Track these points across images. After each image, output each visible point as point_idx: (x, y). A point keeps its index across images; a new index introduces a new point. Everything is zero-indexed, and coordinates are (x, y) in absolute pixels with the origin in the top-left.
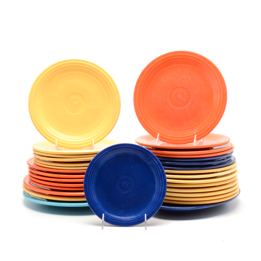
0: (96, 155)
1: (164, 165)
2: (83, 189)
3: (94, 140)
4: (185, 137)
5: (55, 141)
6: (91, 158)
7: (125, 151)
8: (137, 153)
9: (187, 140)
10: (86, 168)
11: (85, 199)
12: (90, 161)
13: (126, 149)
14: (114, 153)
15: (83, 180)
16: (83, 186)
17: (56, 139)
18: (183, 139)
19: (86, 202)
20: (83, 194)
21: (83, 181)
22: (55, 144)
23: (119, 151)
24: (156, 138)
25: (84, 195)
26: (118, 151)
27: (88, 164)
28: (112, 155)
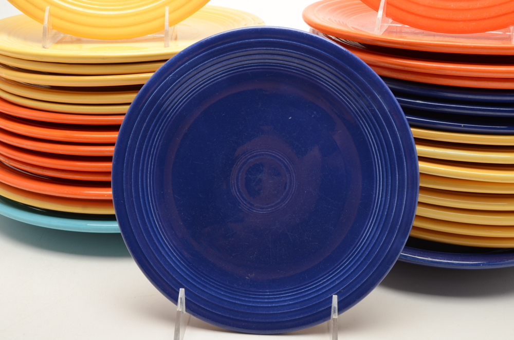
0: (162, 65)
1: (408, 111)
2: (110, 178)
3: (170, 13)
4: (479, 8)
5: (44, 11)
6: (144, 77)
7: (267, 56)
8: (311, 66)
9: (484, 19)
10: (126, 109)
11: (112, 211)
12: (141, 85)
13: (271, 50)
14: (224, 63)
15: (112, 149)
16: (111, 170)
17: (48, 8)
18: (469, 15)
19: (115, 220)
20: (108, 193)
21: (113, 154)
22: (41, 20)
23: (243, 58)
24: (377, 9)
25: (112, 198)
26: (240, 59)
27: (131, 97)
28: (215, 70)
